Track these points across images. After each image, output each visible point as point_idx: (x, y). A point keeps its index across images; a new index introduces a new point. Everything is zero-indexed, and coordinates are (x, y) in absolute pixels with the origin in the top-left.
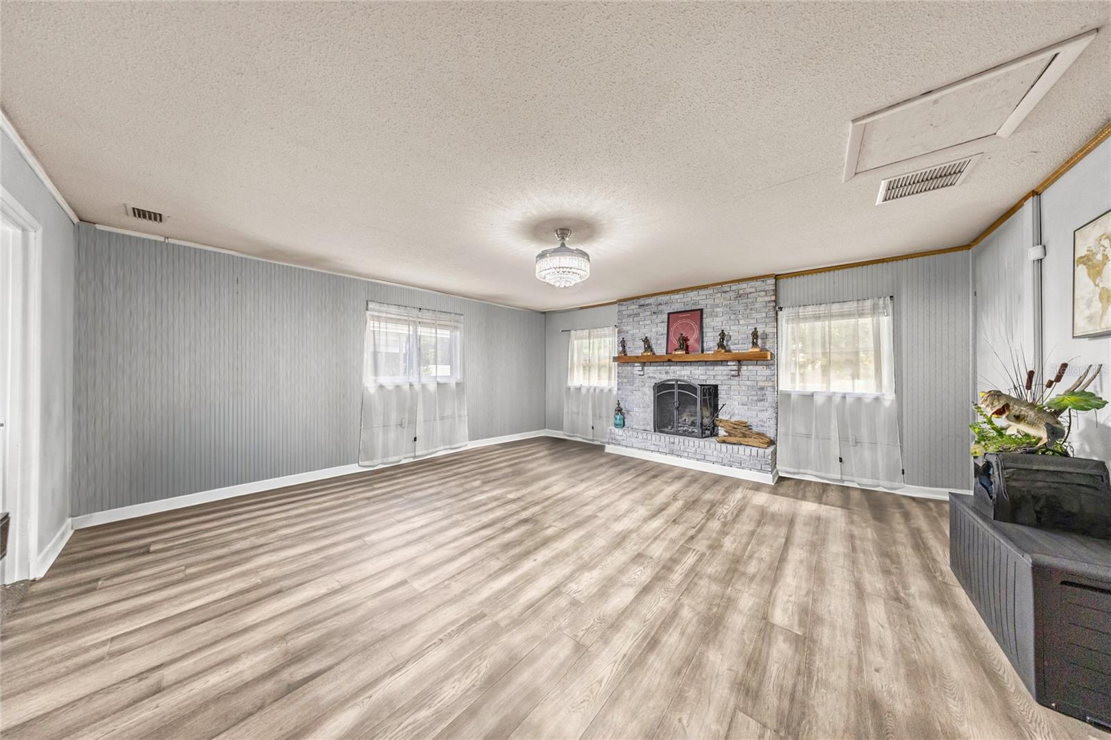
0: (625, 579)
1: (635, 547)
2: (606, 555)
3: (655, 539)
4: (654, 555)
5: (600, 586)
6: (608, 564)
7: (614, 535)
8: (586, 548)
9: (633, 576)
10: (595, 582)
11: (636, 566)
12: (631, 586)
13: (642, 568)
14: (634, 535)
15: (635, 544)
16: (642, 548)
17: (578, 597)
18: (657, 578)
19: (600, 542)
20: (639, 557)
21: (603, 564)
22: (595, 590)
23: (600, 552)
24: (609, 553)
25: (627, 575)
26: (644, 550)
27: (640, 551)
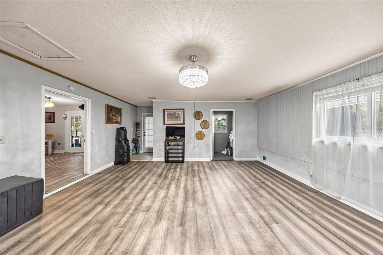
0: (151, 199)
1: (151, 214)
2: (161, 204)
3: (141, 225)
4: (142, 213)
5: (158, 195)
6: (159, 201)
7: (163, 217)
8: (170, 204)
9: (149, 201)
10: (160, 195)
11: (148, 206)
12: (149, 198)
13: (146, 205)
14: (153, 222)
15: (151, 216)
16: (147, 215)
17: (162, 190)
18: (140, 204)
19: (167, 209)
20: (148, 210)
21: (160, 201)
22: (158, 193)
23: (164, 204)
24: (160, 206)
25: (151, 201)
26: (146, 214)
27: (148, 213)
